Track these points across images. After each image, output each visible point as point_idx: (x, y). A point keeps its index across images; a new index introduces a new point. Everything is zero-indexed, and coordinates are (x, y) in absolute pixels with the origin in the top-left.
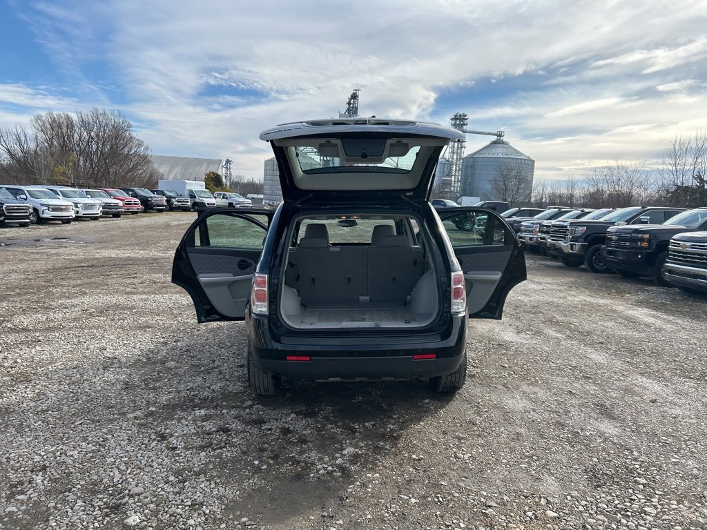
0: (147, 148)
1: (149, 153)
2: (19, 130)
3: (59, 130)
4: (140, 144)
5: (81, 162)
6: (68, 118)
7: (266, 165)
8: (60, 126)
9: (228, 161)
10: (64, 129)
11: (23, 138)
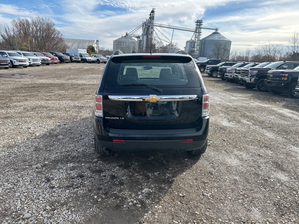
0: (62, 35)
1: (63, 37)
2: (6, 26)
3: (24, 26)
4: (59, 33)
5: (34, 41)
6: (27, 21)
7: (114, 43)
8: (23, 24)
9: (97, 41)
10: (26, 26)
11: (8, 30)
